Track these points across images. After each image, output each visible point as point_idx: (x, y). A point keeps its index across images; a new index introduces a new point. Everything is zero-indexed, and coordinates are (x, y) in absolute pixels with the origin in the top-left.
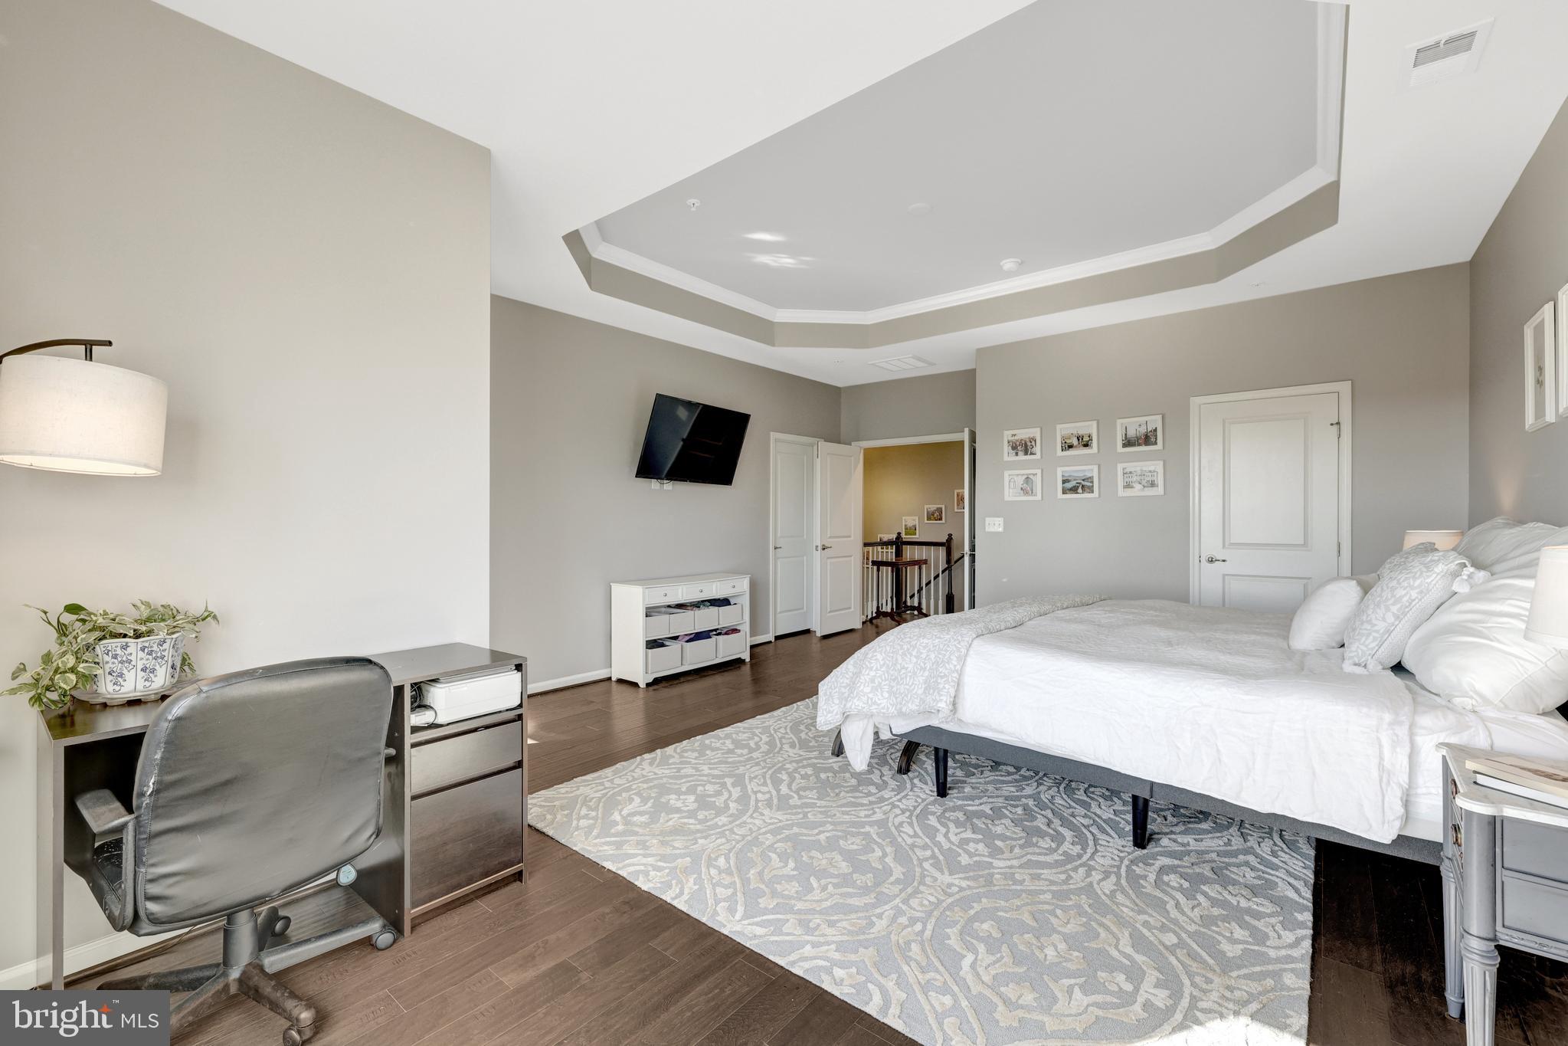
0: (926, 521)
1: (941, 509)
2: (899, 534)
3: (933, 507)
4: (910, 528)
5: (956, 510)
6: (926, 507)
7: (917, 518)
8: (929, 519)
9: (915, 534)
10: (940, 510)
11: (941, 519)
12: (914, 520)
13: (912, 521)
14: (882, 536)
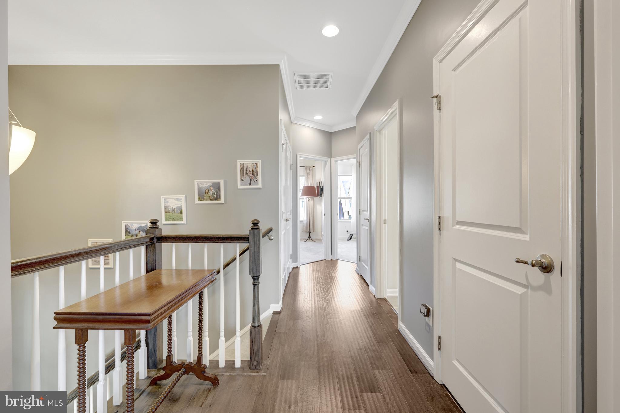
0: (197, 201)
1: (219, 184)
2: (154, 223)
3: (207, 183)
4: (173, 211)
5: (239, 186)
6: (196, 182)
7: (183, 197)
8: (201, 197)
9: (181, 219)
10: (217, 187)
11: (218, 198)
12: (179, 200)
13: (174, 202)
14: (129, 222)
